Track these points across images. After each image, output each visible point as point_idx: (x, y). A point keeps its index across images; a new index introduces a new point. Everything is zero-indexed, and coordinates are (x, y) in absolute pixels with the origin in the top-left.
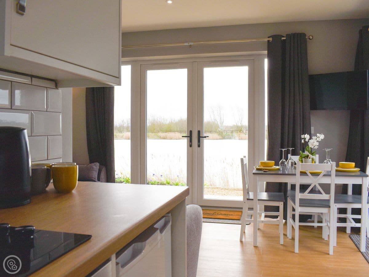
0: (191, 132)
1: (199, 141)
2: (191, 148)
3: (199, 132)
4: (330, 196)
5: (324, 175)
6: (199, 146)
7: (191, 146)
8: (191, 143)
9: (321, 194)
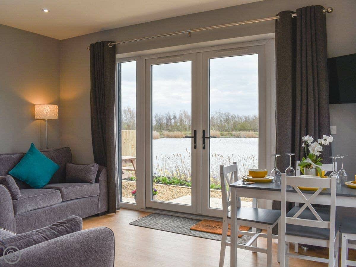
0: (195, 132)
1: (204, 142)
2: (196, 149)
3: (204, 132)
4: (329, 225)
5: (321, 194)
6: (204, 148)
7: (195, 147)
8: (195, 144)
9: (317, 220)
